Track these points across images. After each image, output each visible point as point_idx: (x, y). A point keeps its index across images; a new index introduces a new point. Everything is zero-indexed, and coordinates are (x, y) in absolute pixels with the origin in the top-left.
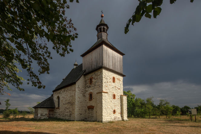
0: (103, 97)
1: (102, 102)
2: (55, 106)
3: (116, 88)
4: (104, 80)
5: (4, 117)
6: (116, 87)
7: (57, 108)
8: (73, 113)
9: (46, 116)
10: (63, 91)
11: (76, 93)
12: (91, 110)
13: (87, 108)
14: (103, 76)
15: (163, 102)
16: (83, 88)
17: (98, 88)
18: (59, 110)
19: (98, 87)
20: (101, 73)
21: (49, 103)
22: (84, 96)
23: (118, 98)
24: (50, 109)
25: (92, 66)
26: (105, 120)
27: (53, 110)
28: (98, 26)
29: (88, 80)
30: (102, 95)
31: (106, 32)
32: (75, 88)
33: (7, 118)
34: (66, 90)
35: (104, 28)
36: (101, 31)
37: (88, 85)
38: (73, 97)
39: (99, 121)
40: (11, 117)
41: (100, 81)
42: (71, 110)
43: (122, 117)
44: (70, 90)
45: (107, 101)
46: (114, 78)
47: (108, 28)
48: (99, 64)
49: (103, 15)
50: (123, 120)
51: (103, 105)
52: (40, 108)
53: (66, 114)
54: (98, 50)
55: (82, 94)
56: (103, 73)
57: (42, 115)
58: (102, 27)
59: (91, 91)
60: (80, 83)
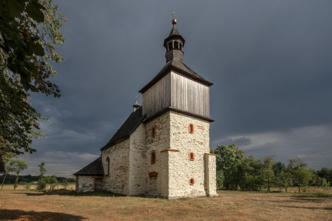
0: (170, 159)
1: (168, 166)
2: (103, 172)
3: (196, 143)
4: (173, 130)
5: (38, 189)
6: (195, 140)
7: (106, 176)
8: (126, 184)
9: (91, 188)
10: (114, 149)
11: (130, 152)
12: (154, 179)
13: (148, 176)
14: (171, 124)
15: (295, 163)
16: (142, 145)
17: (163, 143)
18: (109, 179)
19: (163, 141)
20: (168, 118)
21: (95, 168)
22: (144, 156)
23: (199, 158)
24: (97, 177)
25: (155, 108)
26: (172, 196)
27: (101, 179)
28: (166, 40)
29: (150, 130)
30: (167, 156)
31: (180, 49)
32: (129, 145)
33: (42, 190)
34: (118, 147)
35: (176, 43)
36: (171, 48)
37: (150, 138)
38: (126, 158)
39: (162, 198)
40: (48, 187)
41: (167, 133)
42: (123, 178)
43: (207, 190)
44: (122, 148)
45: (177, 164)
46: (191, 126)
47: (183, 41)
48: (165, 104)
49: (176, 21)
50: (208, 195)
51: (169, 170)
52: (82, 175)
53: (118, 184)
54: (163, 81)
55: (140, 154)
56: (171, 119)
57: (84, 186)
58: (174, 41)
59: (154, 148)
60: (137, 136)
